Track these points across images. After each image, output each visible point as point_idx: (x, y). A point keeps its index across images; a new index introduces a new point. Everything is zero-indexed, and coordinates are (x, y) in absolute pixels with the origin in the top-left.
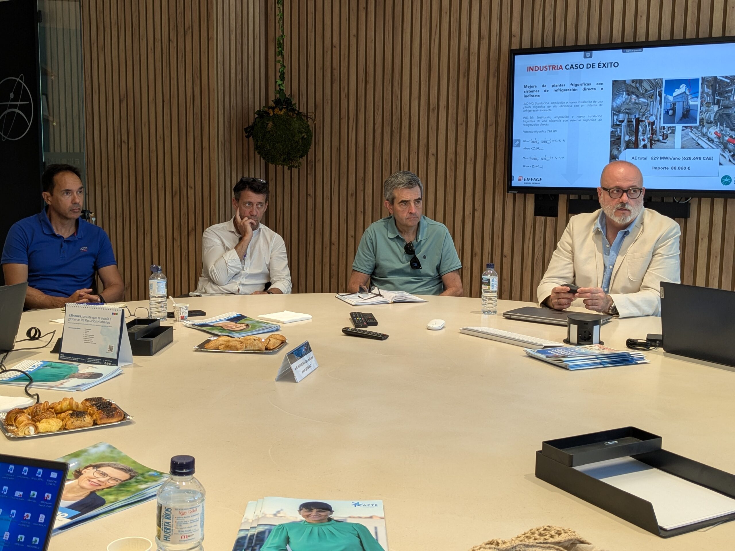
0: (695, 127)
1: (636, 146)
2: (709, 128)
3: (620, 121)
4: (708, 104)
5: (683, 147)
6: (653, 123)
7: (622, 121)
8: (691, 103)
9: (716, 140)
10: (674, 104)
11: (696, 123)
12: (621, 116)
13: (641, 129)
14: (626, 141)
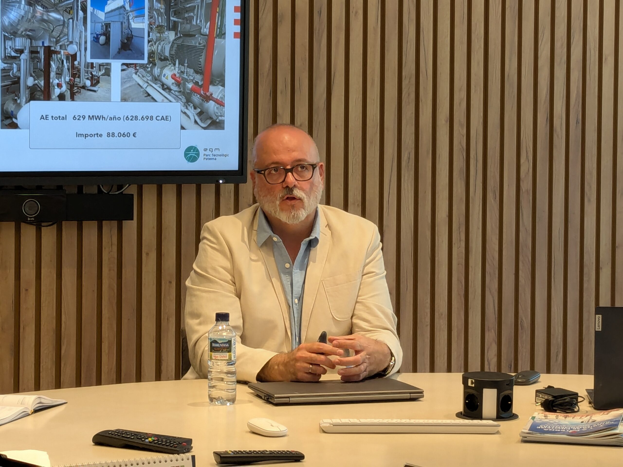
0: (143, 66)
1: (47, 97)
2: (162, 68)
3: (16, 51)
4: (160, 29)
5: (124, 99)
6: (74, 57)
7: (21, 52)
8: (134, 25)
9: (174, 88)
10: (108, 26)
11: (143, 59)
12: (19, 43)
13: (54, 66)
14: (29, 88)
